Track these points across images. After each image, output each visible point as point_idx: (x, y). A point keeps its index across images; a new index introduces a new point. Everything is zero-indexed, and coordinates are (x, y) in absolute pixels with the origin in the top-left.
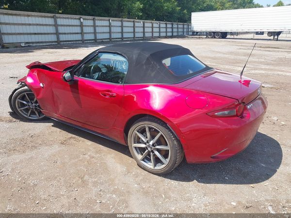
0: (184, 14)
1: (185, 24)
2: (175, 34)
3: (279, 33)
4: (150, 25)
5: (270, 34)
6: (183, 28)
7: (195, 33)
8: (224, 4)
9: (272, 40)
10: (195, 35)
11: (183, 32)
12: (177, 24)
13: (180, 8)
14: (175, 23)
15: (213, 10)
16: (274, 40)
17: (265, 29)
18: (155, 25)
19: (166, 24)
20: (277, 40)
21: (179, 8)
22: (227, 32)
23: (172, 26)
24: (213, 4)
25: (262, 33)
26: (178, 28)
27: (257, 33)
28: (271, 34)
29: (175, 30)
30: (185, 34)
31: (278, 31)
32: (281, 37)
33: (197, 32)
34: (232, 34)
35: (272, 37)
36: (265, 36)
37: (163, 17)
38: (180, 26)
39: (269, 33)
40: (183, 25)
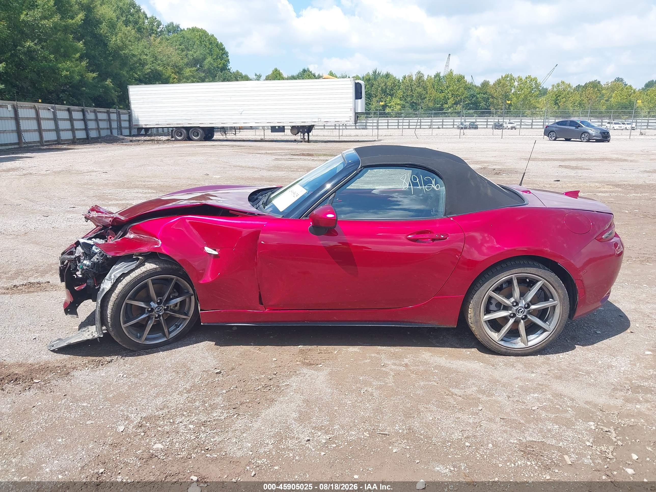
0: (106, 88)
1: (111, 110)
2: (93, 134)
3: (309, 129)
4: (31, 113)
5: (296, 129)
6: (109, 120)
7: (143, 132)
8: (181, 69)
9: (301, 142)
10: (142, 135)
11: (111, 129)
12: (95, 112)
13: (95, 75)
14: (89, 109)
15: (163, 83)
16: (303, 141)
17: (287, 122)
18: (44, 114)
19: (69, 110)
20: (309, 141)
21: (93, 75)
22: (213, 128)
23: (84, 115)
24: (160, 68)
25: (281, 129)
26: (97, 120)
27: (274, 129)
28: (296, 131)
29: (92, 125)
30: (115, 133)
31: (310, 124)
32: (313, 135)
33: (147, 130)
34: (224, 130)
35: (299, 137)
36: (288, 134)
37: (58, 95)
38: (101, 116)
39: (293, 128)
40: (108, 113)
